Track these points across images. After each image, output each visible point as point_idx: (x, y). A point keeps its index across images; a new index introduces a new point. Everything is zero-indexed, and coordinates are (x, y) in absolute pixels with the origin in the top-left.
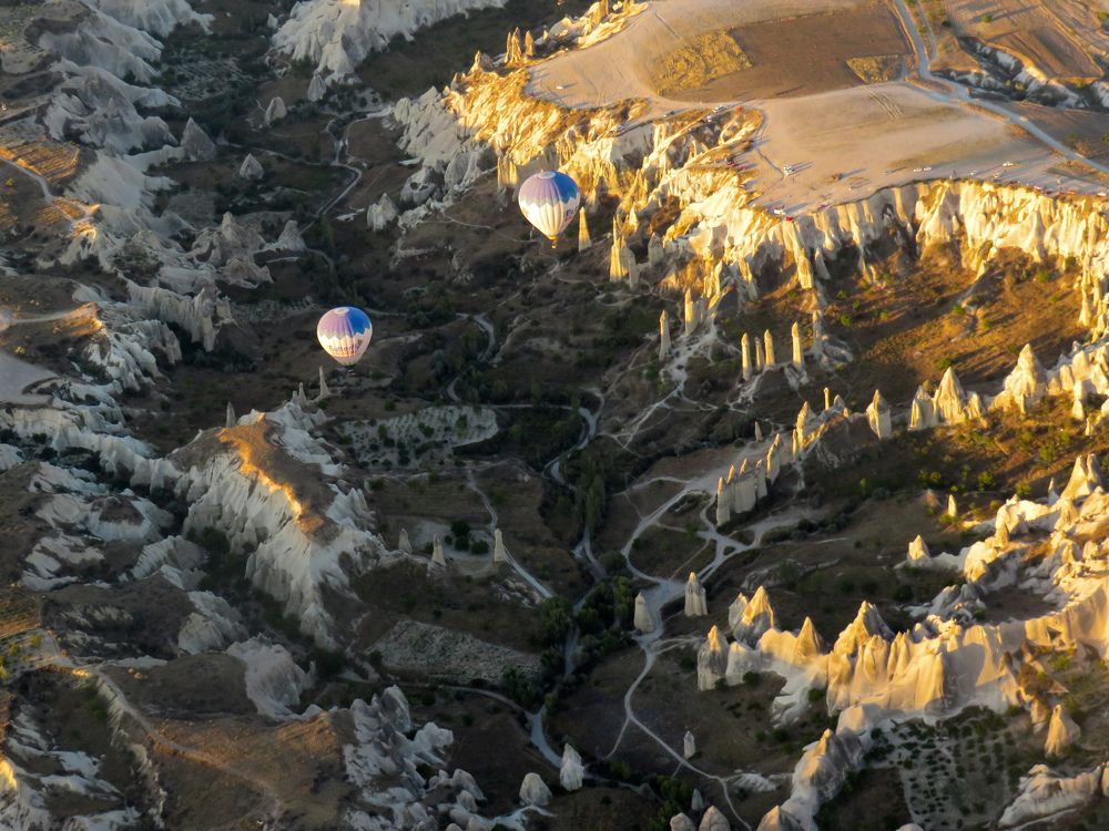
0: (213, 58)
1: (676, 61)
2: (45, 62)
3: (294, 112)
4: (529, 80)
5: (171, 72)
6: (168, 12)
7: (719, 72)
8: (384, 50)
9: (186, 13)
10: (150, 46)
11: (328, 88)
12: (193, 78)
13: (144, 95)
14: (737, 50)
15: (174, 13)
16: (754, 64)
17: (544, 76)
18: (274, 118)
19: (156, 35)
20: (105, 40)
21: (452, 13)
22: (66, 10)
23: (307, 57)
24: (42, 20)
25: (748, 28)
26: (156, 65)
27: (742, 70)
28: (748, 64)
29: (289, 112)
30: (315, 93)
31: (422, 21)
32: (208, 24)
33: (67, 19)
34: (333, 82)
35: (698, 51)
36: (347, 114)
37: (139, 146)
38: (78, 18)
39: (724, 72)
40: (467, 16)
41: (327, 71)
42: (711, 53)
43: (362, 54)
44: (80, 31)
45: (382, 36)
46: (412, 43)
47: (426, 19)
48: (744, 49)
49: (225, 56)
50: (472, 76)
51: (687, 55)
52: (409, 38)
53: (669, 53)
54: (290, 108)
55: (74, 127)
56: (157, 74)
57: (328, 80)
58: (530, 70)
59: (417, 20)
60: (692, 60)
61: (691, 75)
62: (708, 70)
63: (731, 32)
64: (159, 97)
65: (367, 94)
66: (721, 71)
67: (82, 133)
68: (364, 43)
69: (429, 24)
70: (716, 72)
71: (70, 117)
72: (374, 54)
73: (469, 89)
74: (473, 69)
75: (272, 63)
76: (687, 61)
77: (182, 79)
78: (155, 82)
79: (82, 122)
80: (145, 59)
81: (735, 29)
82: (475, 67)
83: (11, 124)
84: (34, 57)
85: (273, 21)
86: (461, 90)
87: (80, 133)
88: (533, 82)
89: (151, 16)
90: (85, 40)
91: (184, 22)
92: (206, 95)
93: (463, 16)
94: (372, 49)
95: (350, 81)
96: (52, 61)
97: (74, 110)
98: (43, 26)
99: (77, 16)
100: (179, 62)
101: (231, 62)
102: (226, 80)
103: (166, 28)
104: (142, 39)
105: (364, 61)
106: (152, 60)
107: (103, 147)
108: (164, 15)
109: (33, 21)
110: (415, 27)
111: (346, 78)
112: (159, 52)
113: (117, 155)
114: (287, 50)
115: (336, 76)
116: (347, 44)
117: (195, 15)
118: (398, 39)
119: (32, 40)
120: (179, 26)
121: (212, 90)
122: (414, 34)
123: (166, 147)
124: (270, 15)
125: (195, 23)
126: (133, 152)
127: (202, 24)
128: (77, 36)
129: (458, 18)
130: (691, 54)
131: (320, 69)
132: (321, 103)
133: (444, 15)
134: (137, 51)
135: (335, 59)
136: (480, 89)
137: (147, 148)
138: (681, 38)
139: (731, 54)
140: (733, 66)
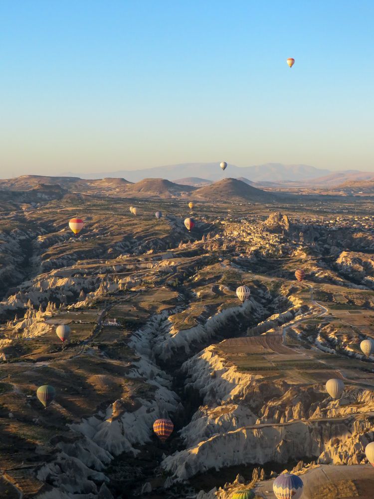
0: (132, 466)
1: (324, 489)
2: (54, 452)
3: (155, 490)
4: (255, 487)
5: (111, 468)
6: (121, 445)
7: (343, 496)
8: (205, 473)
9: (128, 448)
10: (107, 457)
11: (174, 484)
12: (120, 472)
13: (94, 474)
14: (354, 488)
15: (123, 446)
16: (360, 495)
17: (262, 486)
18: (145, 491)
19: (112, 454)
20: (86, 450)
21: (240, 463)
22: (73, 435)
23: (170, 470)
24: (61, 436)
25: (363, 481)
26: (106, 465)
27: (354, 496)
28: (357, 495)
29: (153, 491)
30: (167, 485)
31: (226, 464)
32: (137, 453)
33: (72, 438)
34: (177, 481)
35: (336, 486)
36: (178, 495)
37: (80, 492)
38: (77, 439)
39: (345, 496)
40: (246, 465)
41: (176, 477)
42: (341, 488)
43: (194, 472)
44: (76, 444)
45: (205, 467)
46: (218, 472)
47: (227, 464)
48: (357, 488)
49: (138, 466)
50: (233, 485)
51: (330, 487)
52: (217, 470)
53: (322, 485)
54: (154, 489)
55: (52, 478)
56: (106, 468)
57: (175, 481)
58: (257, 483)
59: (223, 463)
60: (332, 489)
61: (329, 495)
62: (338, 494)
63: (353, 481)
64: (101, 476)
65: (190, 489)
66: (344, 495)
67: (54, 481)
68: (196, 468)
69: (229, 466)
70: (341, 496)
71: (51, 473)
72: (199, 474)
73: (230, 489)
74: (235, 482)
75: (156, 472)
76: (329, 489)
77: (115, 472)
78: (103, 470)
79: (56, 476)
80: (102, 462)
81: (357, 480)
82: (236, 481)
83: (22, 470)
84: (50, 449)
85: (164, 455)
86: (226, 490)
87: (54, 480)
88: (256, 488)
89: (113, 445)
90: (77, 448)
91: (127, 451)
92: (122, 479)
93: (244, 465)
94: (199, 471)
95: (185, 483)
96: (57, 452)
97: (55, 471)
98: (60, 439)
99: (77, 437)
100: (117, 465)
101: (139, 469)
102: (134, 475)
103: (118, 452)
104: (104, 453)
105: (194, 475)
106: (106, 463)
107: (59, 487)
108: (119, 446)
109: (58, 436)
110: (221, 466)
111: (183, 481)
112: (110, 460)
113: (65, 492)
114: (164, 467)
115: (179, 479)
116: (187, 466)
117: (132, 449)
118: (212, 470)
119: (53, 443)
120: (124, 453)
121: (125, 478)
122: (220, 469)
123: (91, 493)
124: (164, 454)
125: (131, 452)
126: (76, 493)
127: (134, 453)
128: (74, 445)
129: (243, 465)
130: (332, 487)
131: (174, 476)
132: (168, 489)
133: (236, 463)
134: (100, 457)
135: (181, 471)
136: (234, 489)
137: (83, 493)
138: (330, 480)
139: (351, 489)
140: (350, 494)
